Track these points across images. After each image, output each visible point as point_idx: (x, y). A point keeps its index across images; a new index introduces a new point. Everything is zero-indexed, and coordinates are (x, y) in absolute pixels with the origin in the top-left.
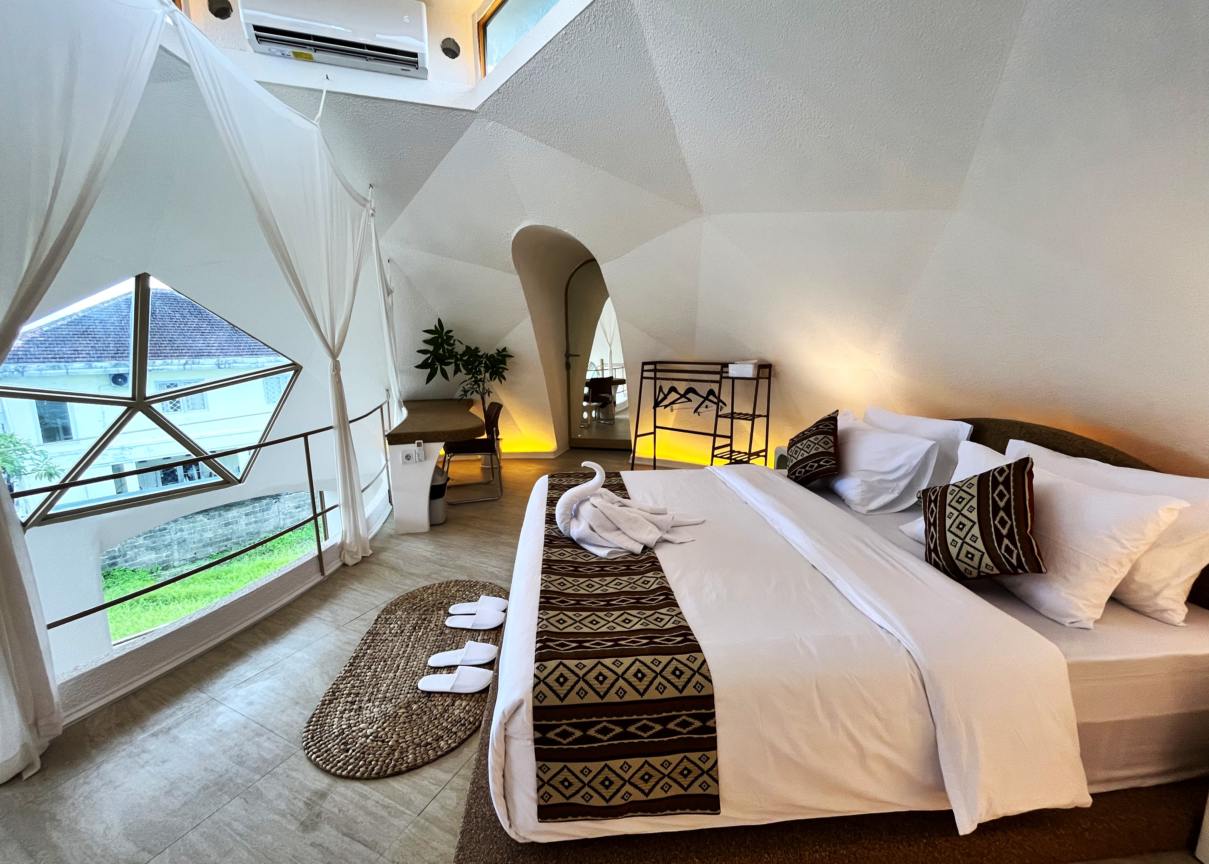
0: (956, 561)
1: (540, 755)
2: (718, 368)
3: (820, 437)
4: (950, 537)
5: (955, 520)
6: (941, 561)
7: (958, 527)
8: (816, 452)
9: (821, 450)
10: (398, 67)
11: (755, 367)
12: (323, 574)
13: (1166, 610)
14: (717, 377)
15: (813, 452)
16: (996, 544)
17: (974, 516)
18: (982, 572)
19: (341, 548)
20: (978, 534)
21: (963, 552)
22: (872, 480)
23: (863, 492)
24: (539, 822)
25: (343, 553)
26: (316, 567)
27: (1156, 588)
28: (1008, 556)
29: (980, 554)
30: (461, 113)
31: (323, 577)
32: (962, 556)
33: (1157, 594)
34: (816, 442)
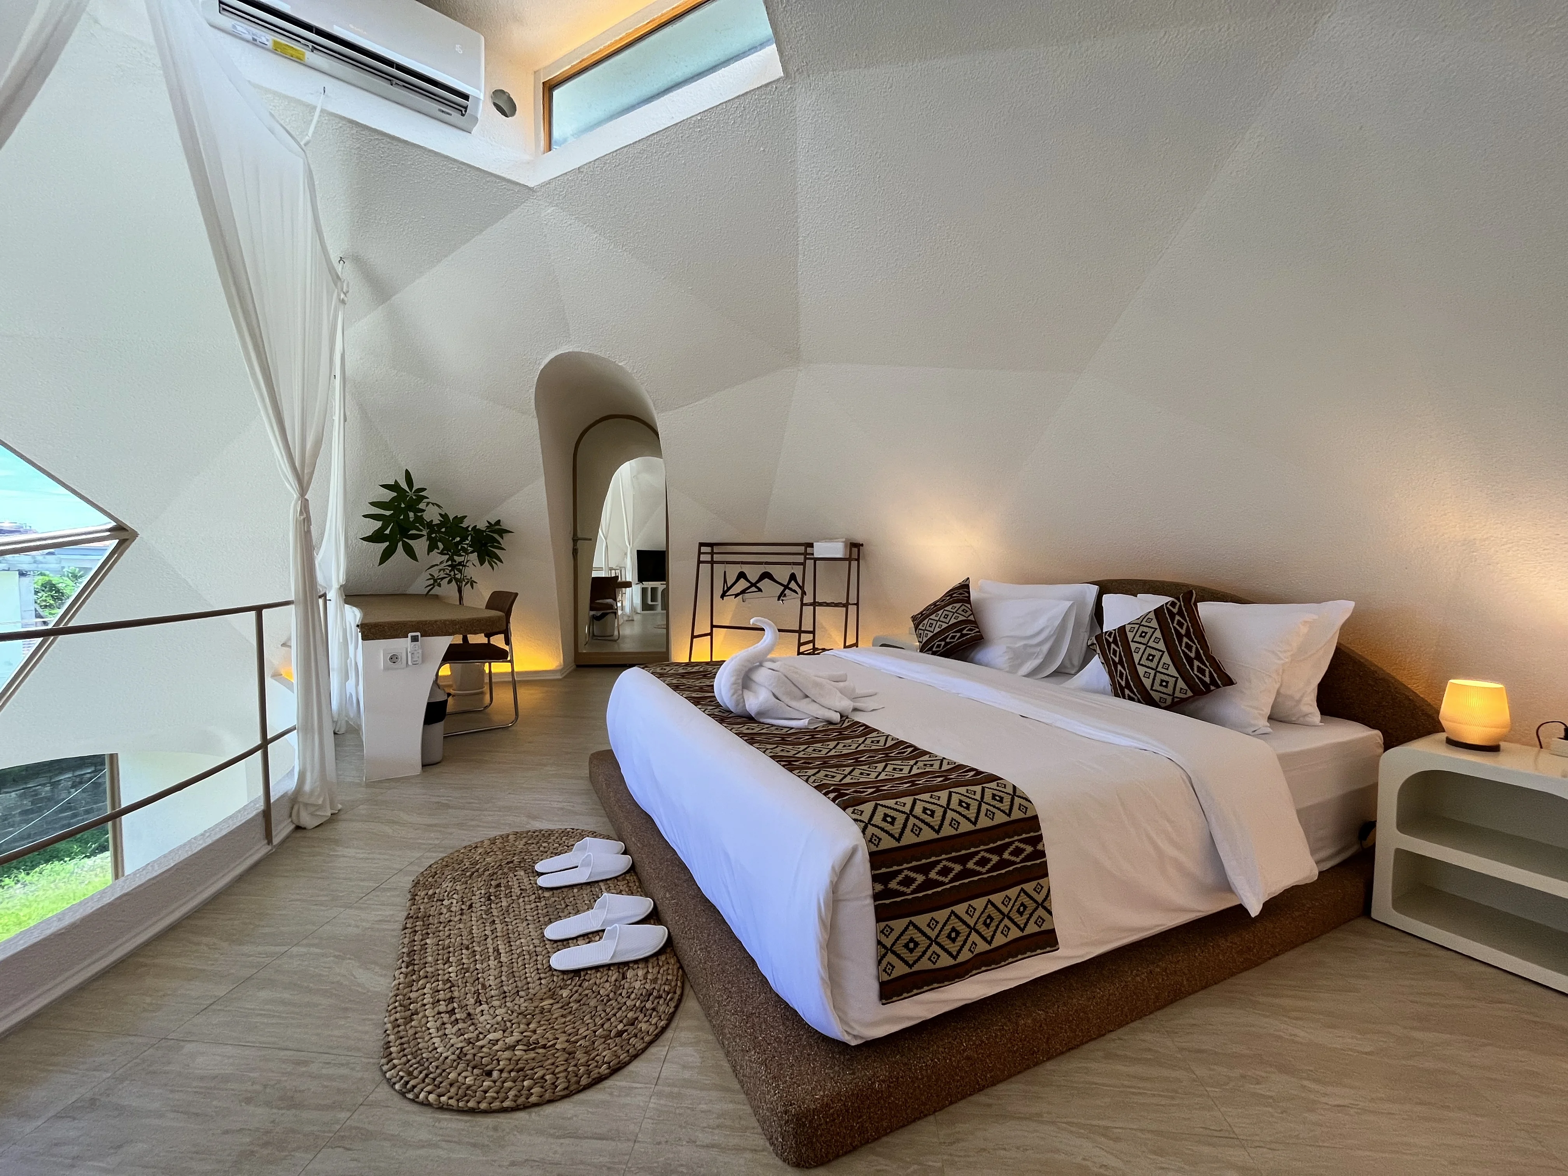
0: (1152, 693)
1: (882, 914)
2: (801, 549)
3: (958, 605)
4: (1141, 670)
5: (1143, 653)
6: (1136, 695)
7: (1148, 659)
8: (956, 621)
9: (961, 618)
10: (434, 107)
11: (846, 546)
12: (270, 842)
13: (1306, 715)
14: (801, 559)
15: (953, 621)
16: (1188, 667)
17: (1161, 646)
18: (1177, 697)
19: (294, 800)
20: (1169, 662)
21: (1157, 681)
22: (1017, 646)
23: (1009, 659)
24: (883, 1004)
25: (296, 808)
26: (259, 831)
27: (1297, 697)
28: (1200, 676)
29: (1174, 679)
30: (512, 186)
31: (270, 848)
32: (1157, 686)
33: (1299, 701)
34: (954, 611)
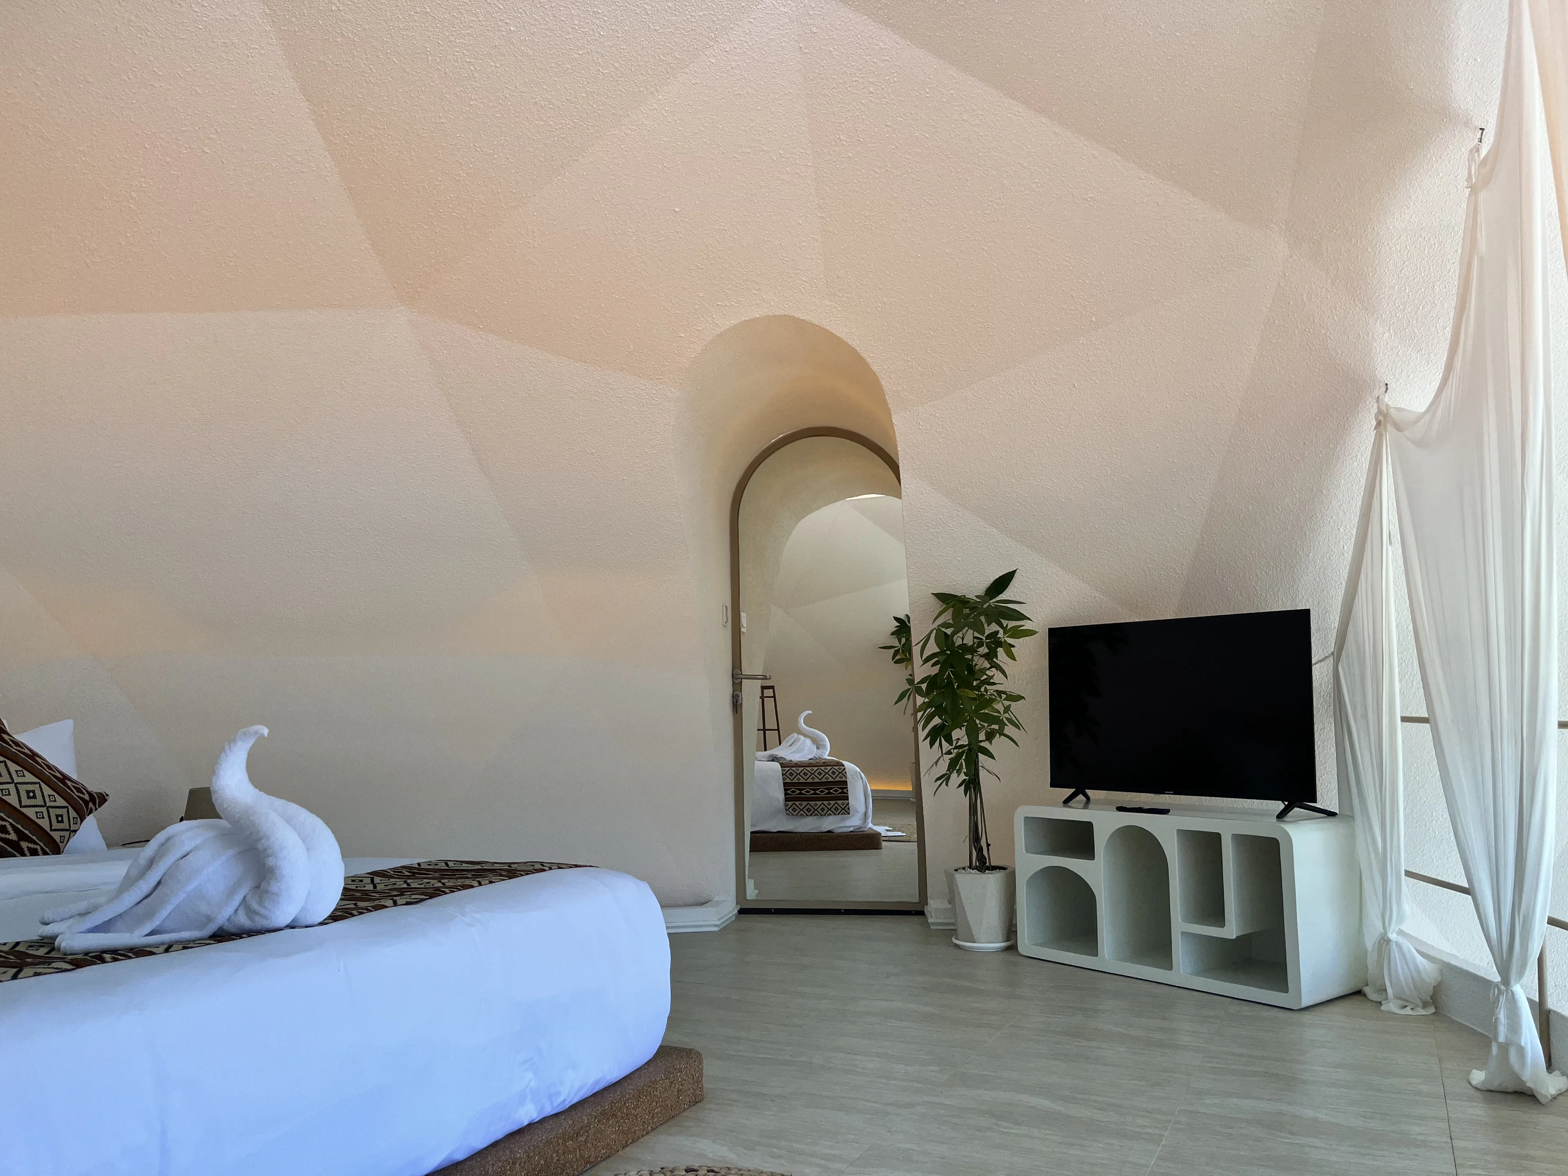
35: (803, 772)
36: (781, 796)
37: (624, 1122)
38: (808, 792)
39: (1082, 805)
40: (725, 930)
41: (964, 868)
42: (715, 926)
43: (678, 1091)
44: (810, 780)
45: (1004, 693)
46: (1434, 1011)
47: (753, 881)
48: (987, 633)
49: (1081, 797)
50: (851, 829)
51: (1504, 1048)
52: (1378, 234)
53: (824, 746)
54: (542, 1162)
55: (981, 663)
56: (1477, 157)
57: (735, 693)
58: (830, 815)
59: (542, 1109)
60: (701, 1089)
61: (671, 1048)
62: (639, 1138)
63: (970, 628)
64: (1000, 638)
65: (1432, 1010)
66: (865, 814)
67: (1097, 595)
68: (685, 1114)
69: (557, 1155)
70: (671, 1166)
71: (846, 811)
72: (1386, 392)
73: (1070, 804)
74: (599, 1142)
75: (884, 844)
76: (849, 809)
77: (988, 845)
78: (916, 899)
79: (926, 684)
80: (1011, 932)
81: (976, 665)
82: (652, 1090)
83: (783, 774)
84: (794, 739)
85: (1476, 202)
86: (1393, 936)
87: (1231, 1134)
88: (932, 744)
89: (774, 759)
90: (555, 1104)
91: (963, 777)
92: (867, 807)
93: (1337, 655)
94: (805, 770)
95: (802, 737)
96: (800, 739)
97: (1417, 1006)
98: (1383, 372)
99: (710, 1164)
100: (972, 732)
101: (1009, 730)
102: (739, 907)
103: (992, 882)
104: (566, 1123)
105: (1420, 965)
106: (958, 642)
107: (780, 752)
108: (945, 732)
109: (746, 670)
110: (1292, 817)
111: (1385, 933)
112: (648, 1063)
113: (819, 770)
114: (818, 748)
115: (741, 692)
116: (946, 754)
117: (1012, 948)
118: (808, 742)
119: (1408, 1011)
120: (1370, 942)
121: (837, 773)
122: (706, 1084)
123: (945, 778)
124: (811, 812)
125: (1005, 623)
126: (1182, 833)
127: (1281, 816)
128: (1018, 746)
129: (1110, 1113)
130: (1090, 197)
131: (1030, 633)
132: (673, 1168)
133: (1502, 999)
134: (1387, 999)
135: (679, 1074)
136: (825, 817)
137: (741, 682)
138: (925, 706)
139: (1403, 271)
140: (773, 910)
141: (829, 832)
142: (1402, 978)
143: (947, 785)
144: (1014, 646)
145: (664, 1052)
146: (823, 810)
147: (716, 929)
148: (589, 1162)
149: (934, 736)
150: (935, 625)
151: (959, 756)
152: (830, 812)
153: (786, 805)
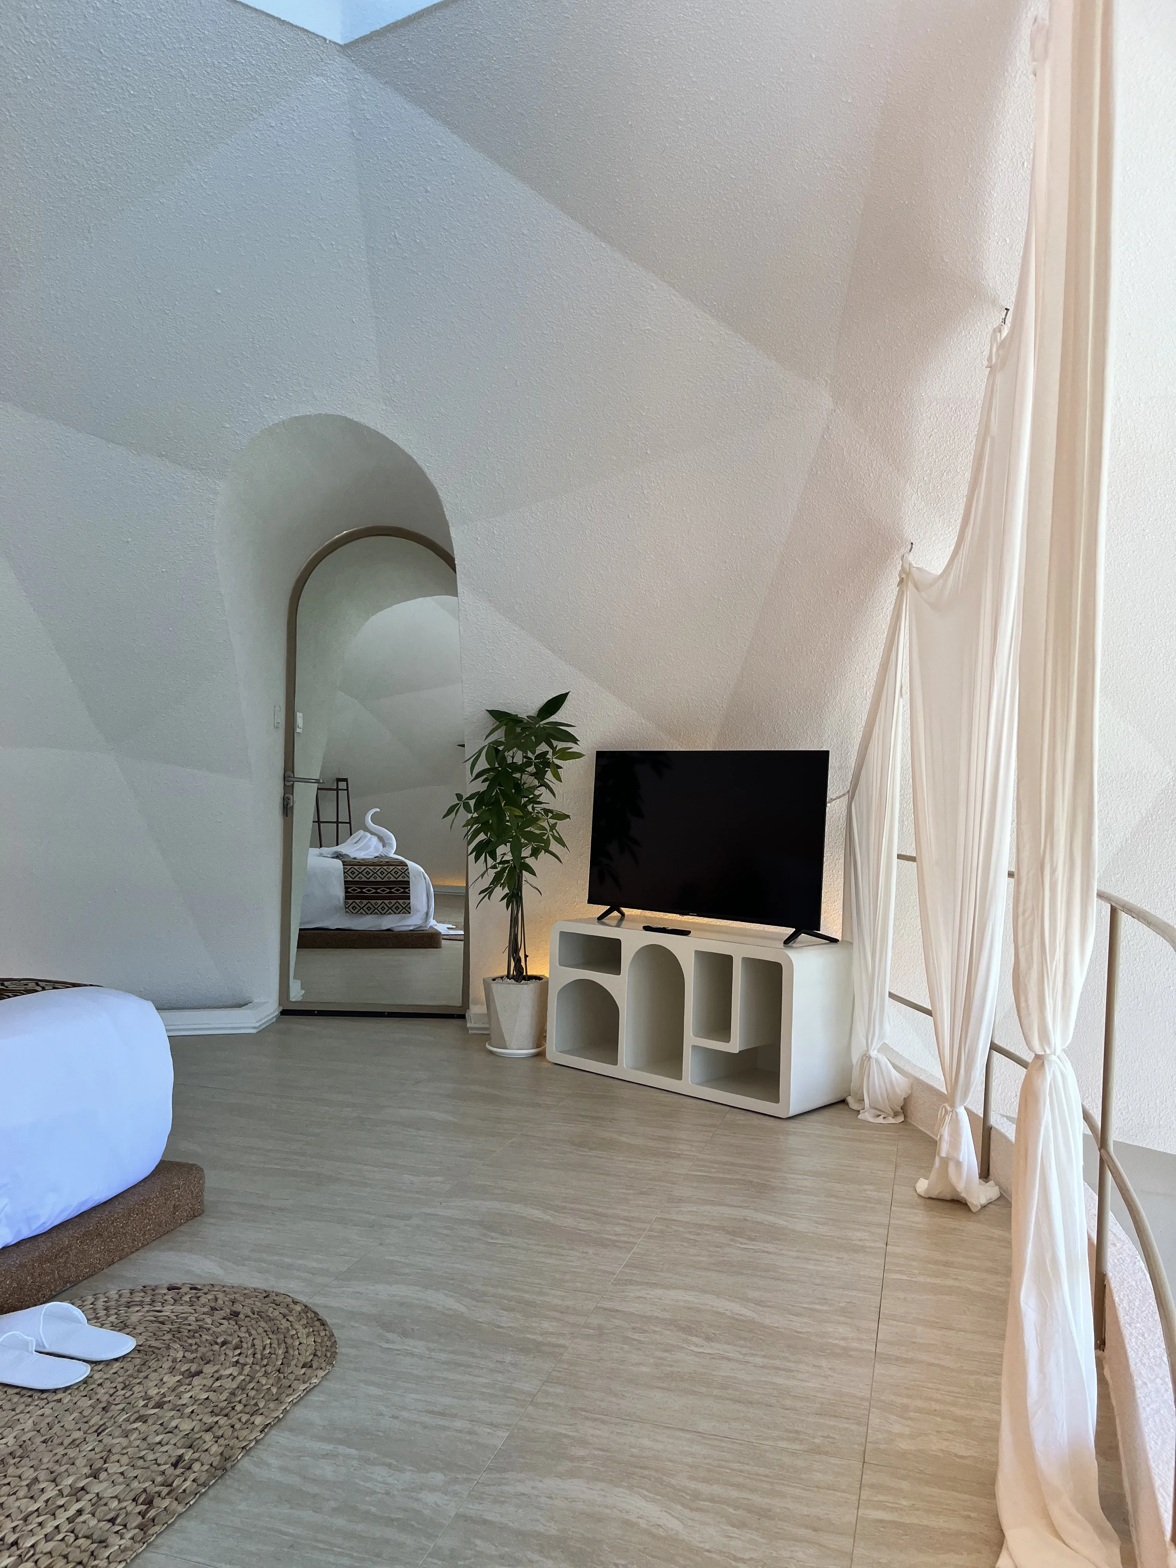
35: (366, 871)
36: (340, 893)
37: (111, 1241)
38: (368, 891)
39: (615, 923)
40: (263, 1032)
41: (502, 978)
42: (254, 1028)
43: (174, 1206)
44: (372, 879)
45: (551, 811)
46: (902, 1119)
47: (299, 982)
48: (537, 752)
49: (615, 914)
50: (411, 928)
51: (945, 1162)
52: (912, 399)
53: (391, 845)
54: (15, 1285)
55: (529, 780)
56: (999, 337)
57: (286, 795)
58: (390, 913)
59: (19, 1232)
60: (201, 1203)
61: (172, 1164)
62: (128, 1255)
63: (519, 749)
64: (549, 759)
65: (901, 1119)
66: (427, 914)
67: (643, 722)
68: (182, 1228)
69: (32, 1278)
70: (153, 1283)
71: (407, 910)
72: (910, 551)
73: (604, 920)
74: (81, 1262)
75: (443, 942)
76: (410, 908)
77: (526, 956)
78: (458, 1002)
79: (474, 801)
80: (540, 1038)
81: (525, 783)
82: (144, 1208)
83: (344, 873)
84: (360, 836)
85: (994, 381)
86: (874, 1053)
87: (696, 1241)
88: (477, 859)
89: (338, 856)
90: (34, 1228)
91: (506, 890)
92: (428, 907)
93: (852, 794)
94: (367, 869)
95: (369, 835)
96: (366, 836)
97: (889, 1115)
98: (910, 532)
99: (195, 1281)
100: (516, 850)
101: (554, 846)
102: (281, 1008)
103: (527, 990)
104: (44, 1246)
105: (894, 1079)
106: (509, 761)
107: (343, 849)
108: (489, 848)
109: (299, 772)
110: (801, 942)
111: (868, 1051)
112: (144, 1180)
113: (382, 869)
114: (384, 846)
115: (293, 795)
116: (491, 868)
117: (541, 1055)
118: (375, 840)
119: (880, 1120)
120: (855, 1058)
121: (400, 873)
122: (208, 1197)
123: (488, 892)
124: (372, 911)
125: (555, 743)
126: (700, 954)
127: (789, 941)
128: (561, 862)
129: (594, 1222)
130: (648, 329)
131: (578, 755)
132: (156, 1286)
133: (948, 1119)
134: (863, 1109)
135: (176, 1191)
136: (385, 916)
137: (293, 785)
138: (472, 821)
139: (931, 438)
140: (316, 1012)
141: (388, 930)
142: (878, 1092)
143: (489, 898)
144: (561, 768)
145: (164, 1168)
146: (383, 908)
147: (254, 1031)
148: (70, 1282)
149: (479, 850)
150: (487, 743)
151: (503, 870)
152: (390, 911)
153: (346, 903)
